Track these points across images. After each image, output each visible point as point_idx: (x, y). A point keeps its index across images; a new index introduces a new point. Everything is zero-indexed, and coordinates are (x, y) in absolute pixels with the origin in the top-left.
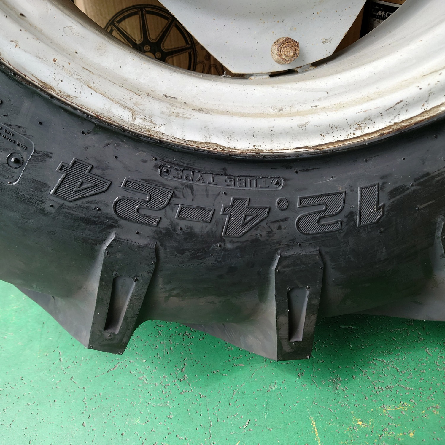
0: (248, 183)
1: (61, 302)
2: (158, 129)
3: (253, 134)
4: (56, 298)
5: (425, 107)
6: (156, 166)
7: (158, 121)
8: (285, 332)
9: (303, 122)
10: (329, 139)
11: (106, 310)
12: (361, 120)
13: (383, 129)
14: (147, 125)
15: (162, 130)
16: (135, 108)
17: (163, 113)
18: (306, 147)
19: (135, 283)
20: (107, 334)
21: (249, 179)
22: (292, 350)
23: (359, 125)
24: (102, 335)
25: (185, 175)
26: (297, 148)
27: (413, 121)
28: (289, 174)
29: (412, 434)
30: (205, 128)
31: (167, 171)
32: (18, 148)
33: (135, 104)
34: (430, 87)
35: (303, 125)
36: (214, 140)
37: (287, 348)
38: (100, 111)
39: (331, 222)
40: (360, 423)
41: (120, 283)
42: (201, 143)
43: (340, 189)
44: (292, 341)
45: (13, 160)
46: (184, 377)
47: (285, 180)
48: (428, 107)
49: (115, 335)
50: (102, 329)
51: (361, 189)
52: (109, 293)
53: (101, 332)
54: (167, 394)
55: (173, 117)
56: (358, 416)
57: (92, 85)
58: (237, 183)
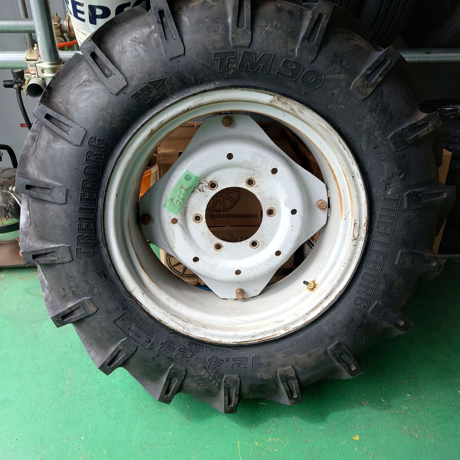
0: (217, 351)
1: (148, 382)
2: (190, 333)
3: (220, 336)
4: (147, 380)
5: (273, 333)
6: (189, 344)
7: (191, 331)
8: (227, 403)
9: (236, 334)
10: (243, 340)
11: (167, 388)
12: (254, 335)
13: (260, 339)
14: (188, 332)
15: (192, 333)
16: (185, 327)
17: (193, 328)
18: (236, 342)
19: (177, 380)
20: (165, 397)
21: (217, 350)
22: (230, 410)
23: (253, 337)
24: (164, 396)
25: (197, 347)
26: (233, 342)
27: (269, 338)
28: (230, 350)
29: (276, 450)
30: (205, 334)
31: (192, 346)
32: (150, 337)
33: (185, 326)
34: (275, 328)
35: (236, 335)
36: (207, 337)
37: (228, 409)
38: (174, 327)
39: (243, 367)
40: (257, 444)
41: (173, 379)
42: (203, 338)
43: (246, 357)
44: (229, 406)
45: (148, 341)
46: (190, 418)
47: (229, 351)
48: (274, 334)
49: (168, 397)
50: (164, 394)
51: (253, 357)
52: (169, 383)
53: (164, 395)
54: (182, 424)
55: (196, 330)
56: (257, 441)
57: (173, 320)
58: (214, 351)
